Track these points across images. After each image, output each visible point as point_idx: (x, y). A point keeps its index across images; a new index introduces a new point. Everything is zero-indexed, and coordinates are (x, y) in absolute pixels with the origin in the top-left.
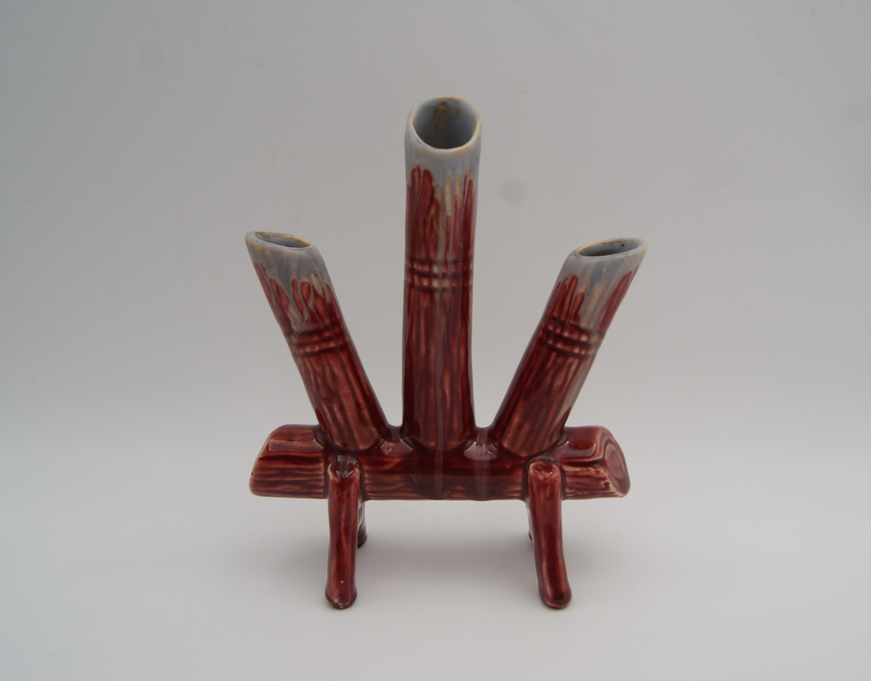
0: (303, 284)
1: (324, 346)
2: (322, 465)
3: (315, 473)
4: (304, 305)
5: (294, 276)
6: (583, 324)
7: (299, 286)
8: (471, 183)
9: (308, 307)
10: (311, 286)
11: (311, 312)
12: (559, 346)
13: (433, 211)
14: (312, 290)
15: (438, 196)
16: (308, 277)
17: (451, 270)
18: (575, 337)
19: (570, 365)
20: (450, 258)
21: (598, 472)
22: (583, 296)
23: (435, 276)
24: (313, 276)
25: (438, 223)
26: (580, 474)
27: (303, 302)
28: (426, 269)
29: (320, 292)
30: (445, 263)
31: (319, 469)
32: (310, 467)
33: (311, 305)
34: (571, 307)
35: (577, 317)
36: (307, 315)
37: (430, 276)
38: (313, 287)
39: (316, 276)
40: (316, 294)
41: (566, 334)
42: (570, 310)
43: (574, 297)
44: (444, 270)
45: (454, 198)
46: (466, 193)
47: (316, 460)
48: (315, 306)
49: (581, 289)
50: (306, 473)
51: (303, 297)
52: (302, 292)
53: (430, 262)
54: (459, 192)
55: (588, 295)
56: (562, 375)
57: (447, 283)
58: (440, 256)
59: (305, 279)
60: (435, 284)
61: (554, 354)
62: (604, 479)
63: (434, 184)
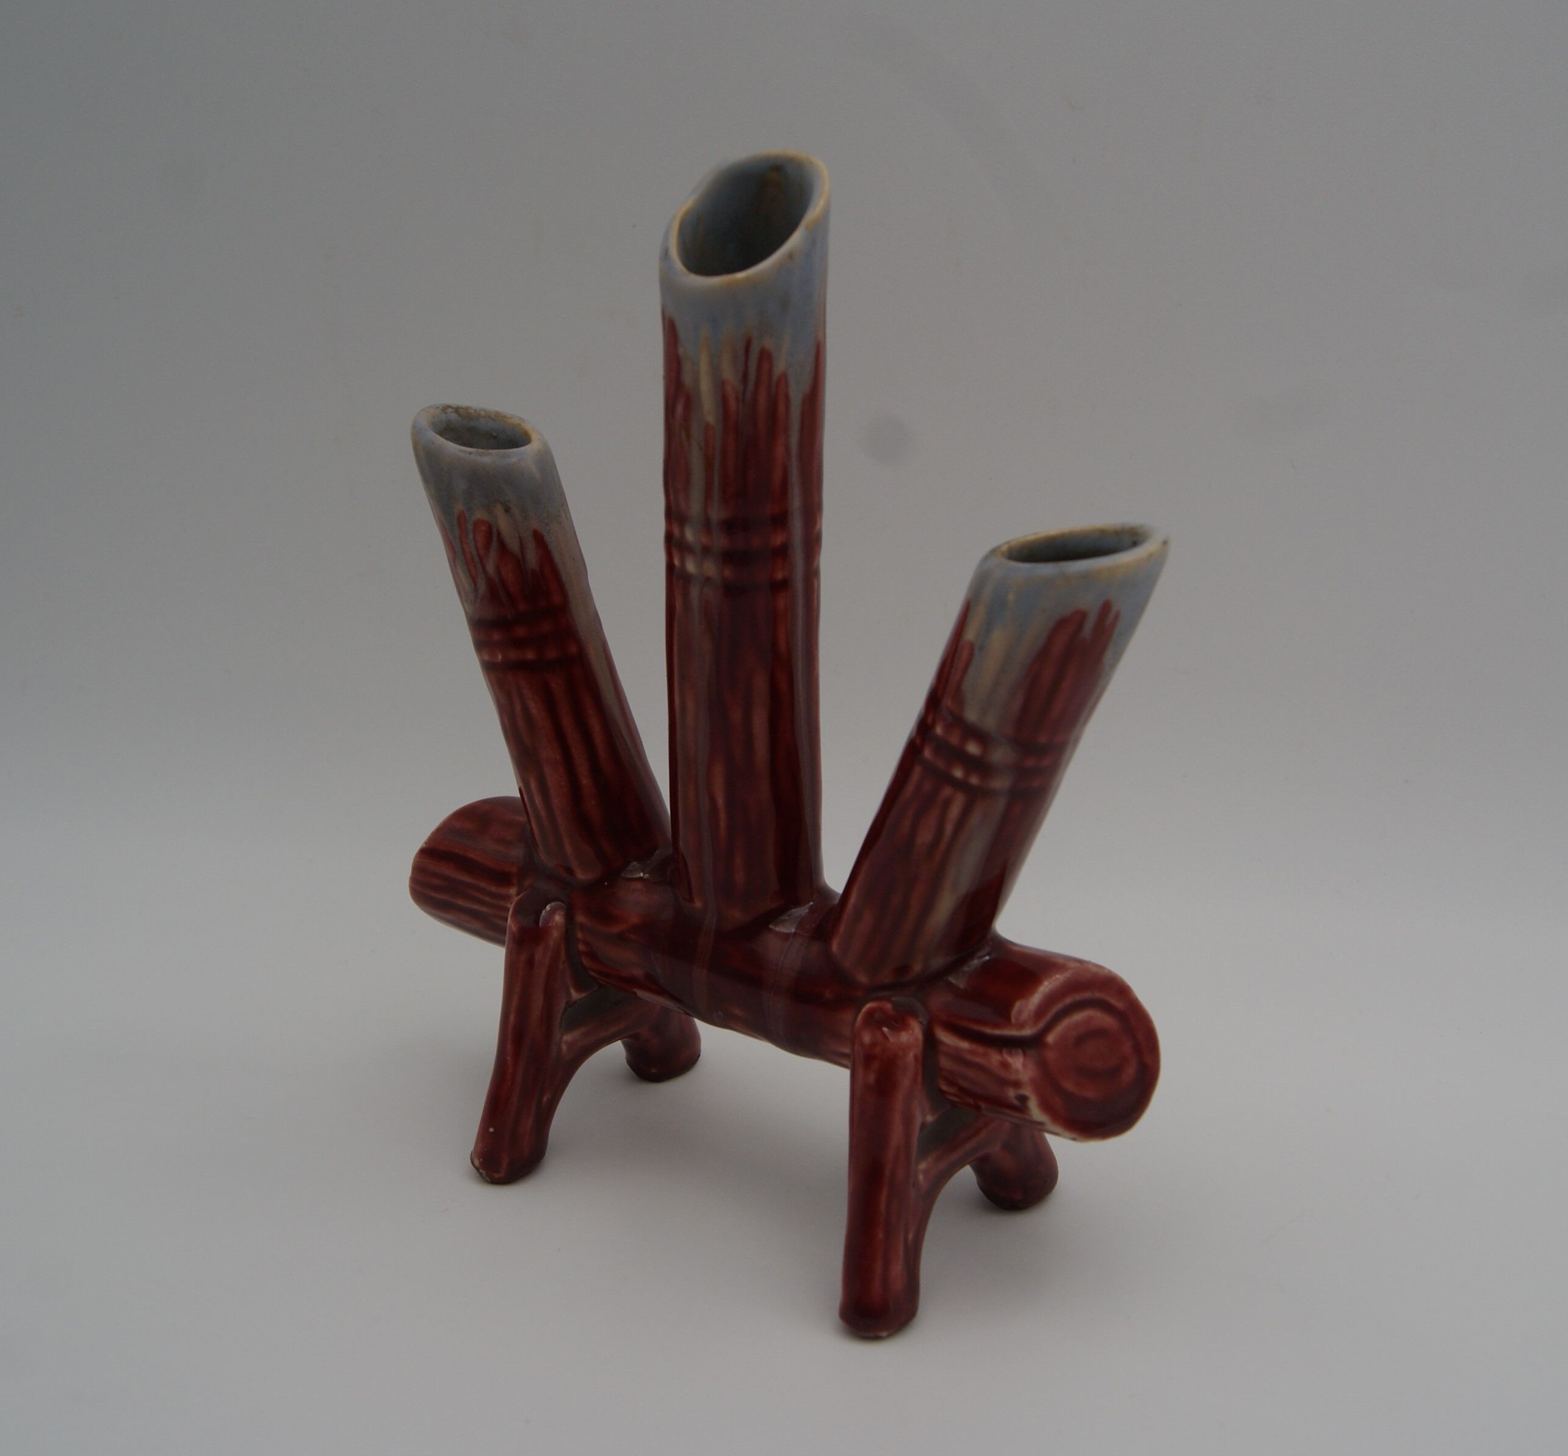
0: (477, 524)
1: (512, 655)
3: (502, 903)
4: (479, 566)
5: (460, 507)
6: (971, 715)
7: (470, 527)
9: (485, 572)
10: (494, 530)
11: (490, 582)
14: (495, 538)
15: (687, 376)
16: (489, 511)
17: (719, 541)
18: (954, 739)
19: (947, 804)
20: (715, 514)
21: (1005, 1065)
22: (972, 649)
23: (689, 550)
24: (499, 511)
25: (688, 436)
26: (969, 1057)
27: (477, 559)
29: (513, 544)
30: (706, 525)
31: (508, 898)
32: (493, 889)
33: (491, 568)
34: (952, 671)
35: (959, 696)
36: (482, 587)
37: (682, 547)
38: (499, 534)
39: (507, 510)
40: (503, 548)
41: (939, 730)
42: (951, 676)
43: (959, 648)
44: (705, 541)
45: (720, 386)
46: (752, 376)
47: (509, 881)
48: (498, 572)
49: (970, 632)
50: (487, 899)
51: (477, 548)
52: (475, 538)
53: (682, 520)
54: (731, 374)
55: (980, 649)
56: (931, 821)
57: (710, 569)
58: (696, 506)
59: (479, 515)
60: (690, 566)
62: (1017, 1084)
63: (681, 351)
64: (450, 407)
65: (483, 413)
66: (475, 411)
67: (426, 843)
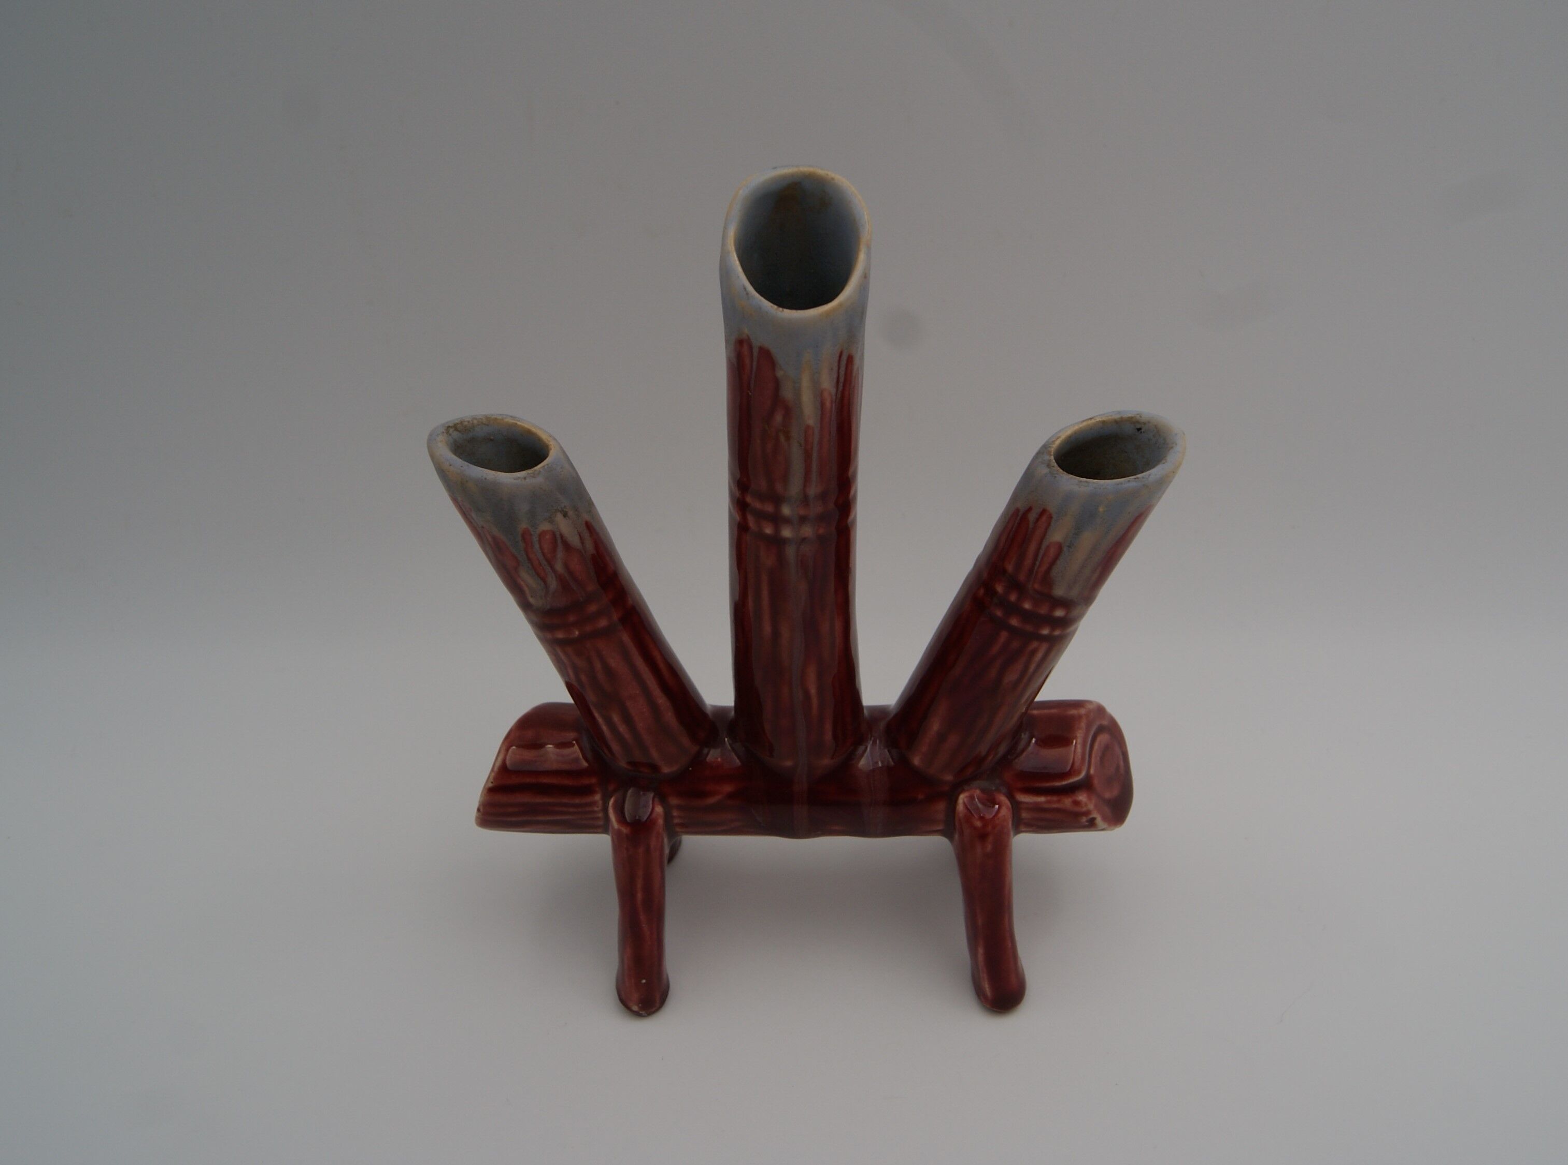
0: (542, 535)
1: (588, 628)
2: (598, 797)
3: (588, 809)
4: (548, 569)
5: (524, 525)
6: (1059, 591)
7: (535, 539)
8: (850, 359)
9: (554, 570)
10: (558, 535)
11: (560, 578)
12: (1014, 622)
13: (778, 418)
14: (559, 541)
15: (787, 393)
16: (551, 520)
17: (816, 509)
18: (1043, 610)
19: (1034, 652)
20: (813, 491)
21: (1077, 803)
22: (1060, 548)
23: (787, 521)
24: (559, 517)
25: (788, 438)
26: (1046, 806)
27: (544, 562)
28: (769, 508)
29: (574, 541)
30: (805, 500)
31: (594, 803)
32: (577, 801)
33: (559, 567)
34: (1038, 563)
35: (1047, 580)
36: (553, 584)
37: (777, 520)
38: (562, 536)
39: (565, 515)
40: (567, 546)
41: (1027, 606)
42: (1036, 567)
43: (1044, 547)
44: (802, 512)
45: (819, 395)
46: (842, 380)
47: (587, 791)
48: (566, 566)
49: (1057, 536)
50: (571, 810)
51: (544, 554)
52: (541, 548)
53: (777, 500)
54: (827, 383)
55: (1069, 547)
56: (1019, 666)
57: (808, 531)
58: (795, 487)
59: (545, 527)
60: (787, 533)
61: (1004, 635)
62: (1087, 813)
63: (779, 374)
64: (449, 427)
65: (475, 422)
66: (469, 422)
67: (492, 783)
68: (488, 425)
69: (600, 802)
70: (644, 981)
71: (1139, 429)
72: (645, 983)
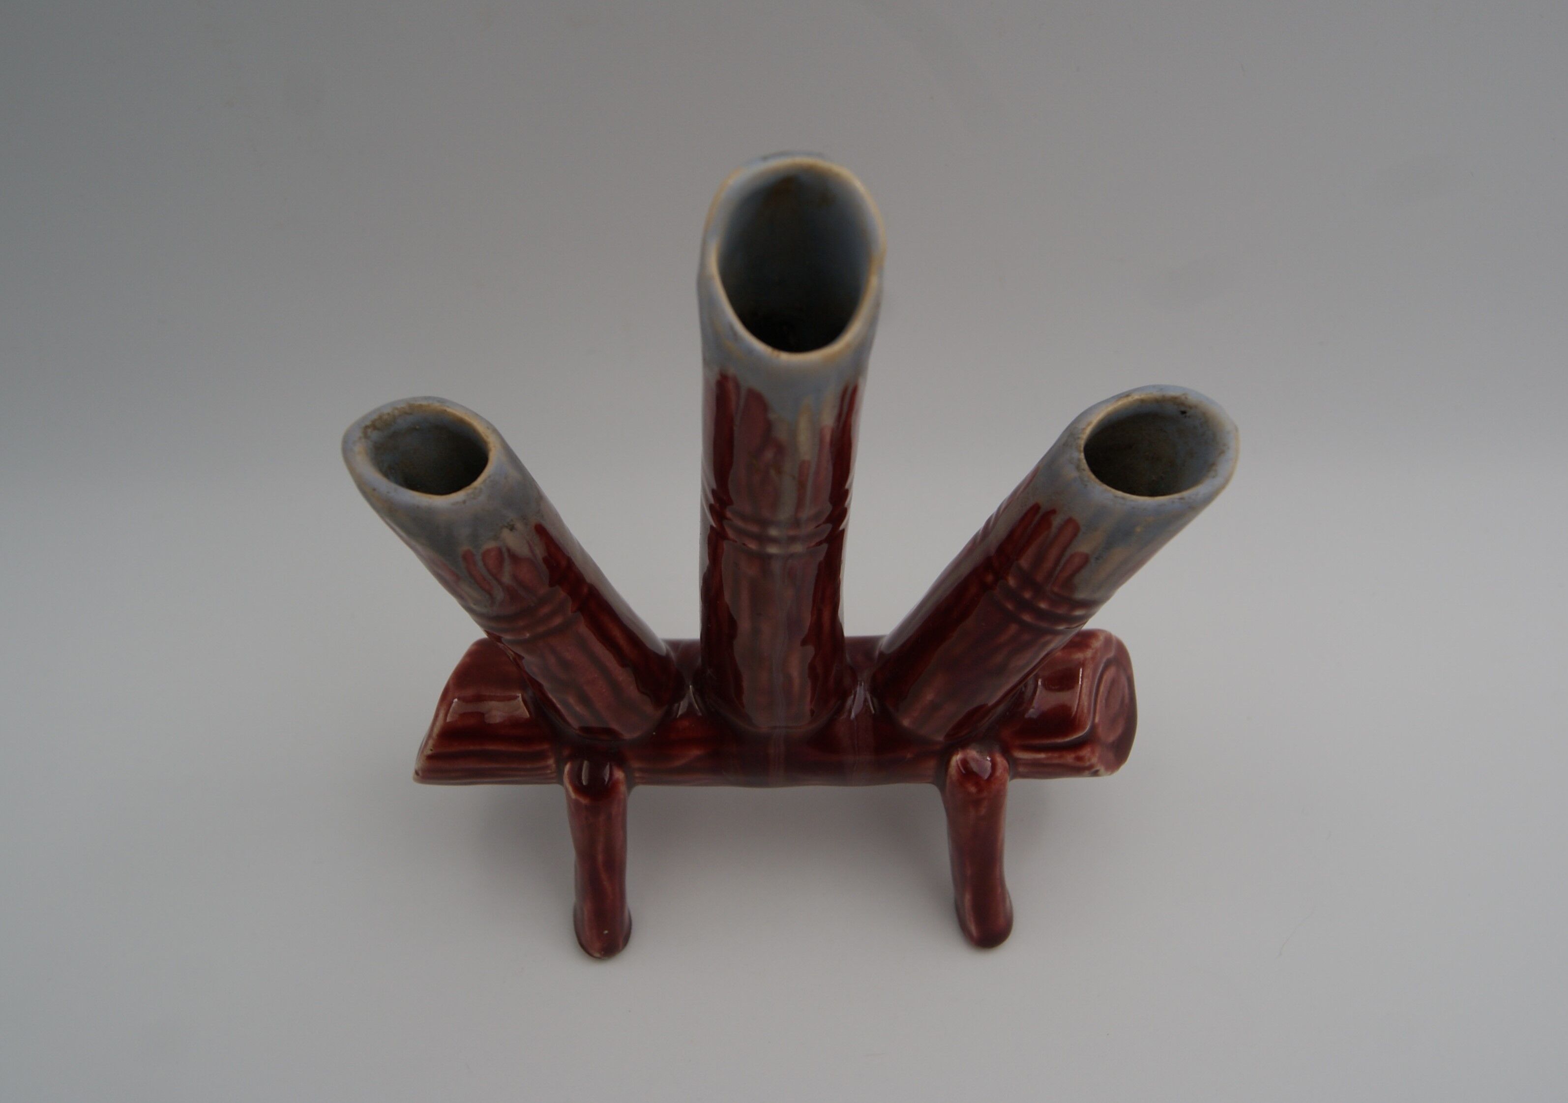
0: (485, 554)
1: (541, 629)
3: (540, 772)
4: (494, 582)
5: (465, 547)
6: (1081, 595)
7: (478, 558)
8: (855, 390)
9: (500, 583)
10: (504, 550)
11: (508, 590)
12: (1027, 618)
13: (769, 455)
14: (506, 555)
15: (781, 434)
16: (496, 538)
17: (808, 529)
18: (1060, 609)
19: (1046, 643)
20: (807, 513)
21: (1079, 759)
22: (1086, 559)
23: (774, 541)
24: (506, 533)
25: (779, 471)
26: (1047, 760)
27: (489, 577)
28: (754, 529)
29: (523, 550)
30: (796, 523)
31: (548, 767)
33: (506, 579)
34: (1059, 569)
35: (1069, 584)
36: (499, 595)
37: (763, 539)
38: (509, 550)
39: (512, 528)
40: (515, 558)
41: (1043, 605)
42: (1057, 572)
43: (1068, 554)
44: (792, 533)
45: (818, 431)
46: (843, 412)
47: (539, 756)
48: (515, 577)
49: (1083, 546)
50: (522, 773)
51: (488, 570)
52: (485, 565)
53: (764, 523)
54: (828, 420)
55: (1097, 559)
56: (1028, 655)
57: (798, 548)
58: (785, 513)
59: (491, 545)
60: (773, 550)
61: (1013, 628)
62: (1091, 763)
63: (772, 416)
64: (367, 427)
65: (396, 412)
66: (388, 414)
68: (411, 414)
69: (554, 766)
70: (606, 932)
71: (1184, 413)
72: (607, 934)
